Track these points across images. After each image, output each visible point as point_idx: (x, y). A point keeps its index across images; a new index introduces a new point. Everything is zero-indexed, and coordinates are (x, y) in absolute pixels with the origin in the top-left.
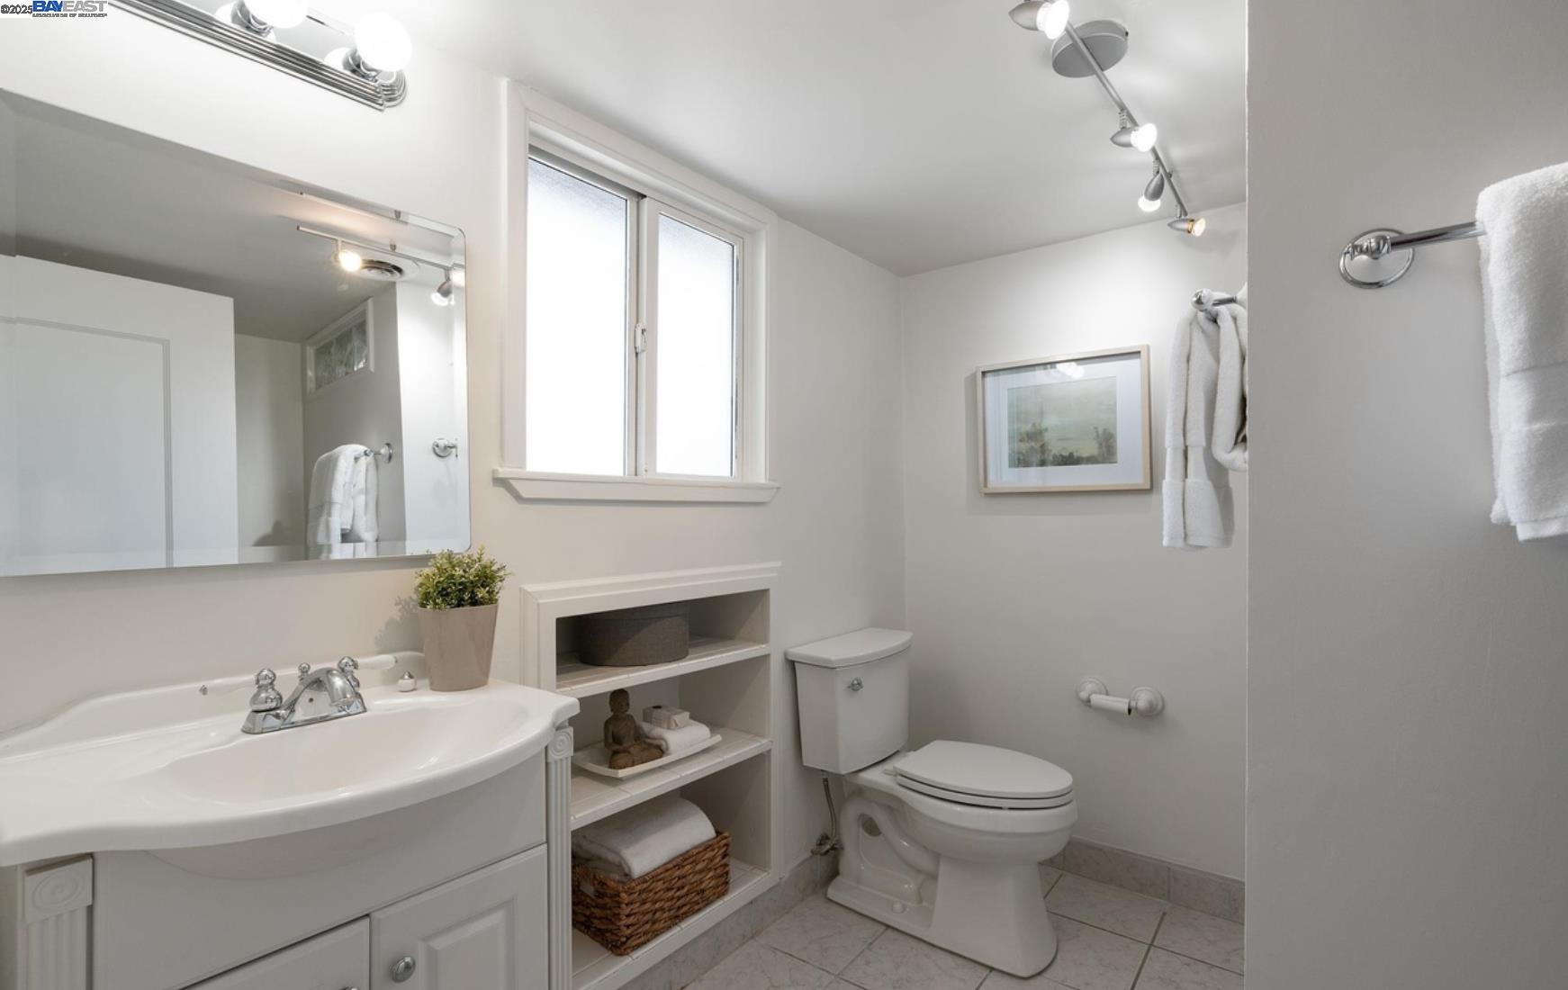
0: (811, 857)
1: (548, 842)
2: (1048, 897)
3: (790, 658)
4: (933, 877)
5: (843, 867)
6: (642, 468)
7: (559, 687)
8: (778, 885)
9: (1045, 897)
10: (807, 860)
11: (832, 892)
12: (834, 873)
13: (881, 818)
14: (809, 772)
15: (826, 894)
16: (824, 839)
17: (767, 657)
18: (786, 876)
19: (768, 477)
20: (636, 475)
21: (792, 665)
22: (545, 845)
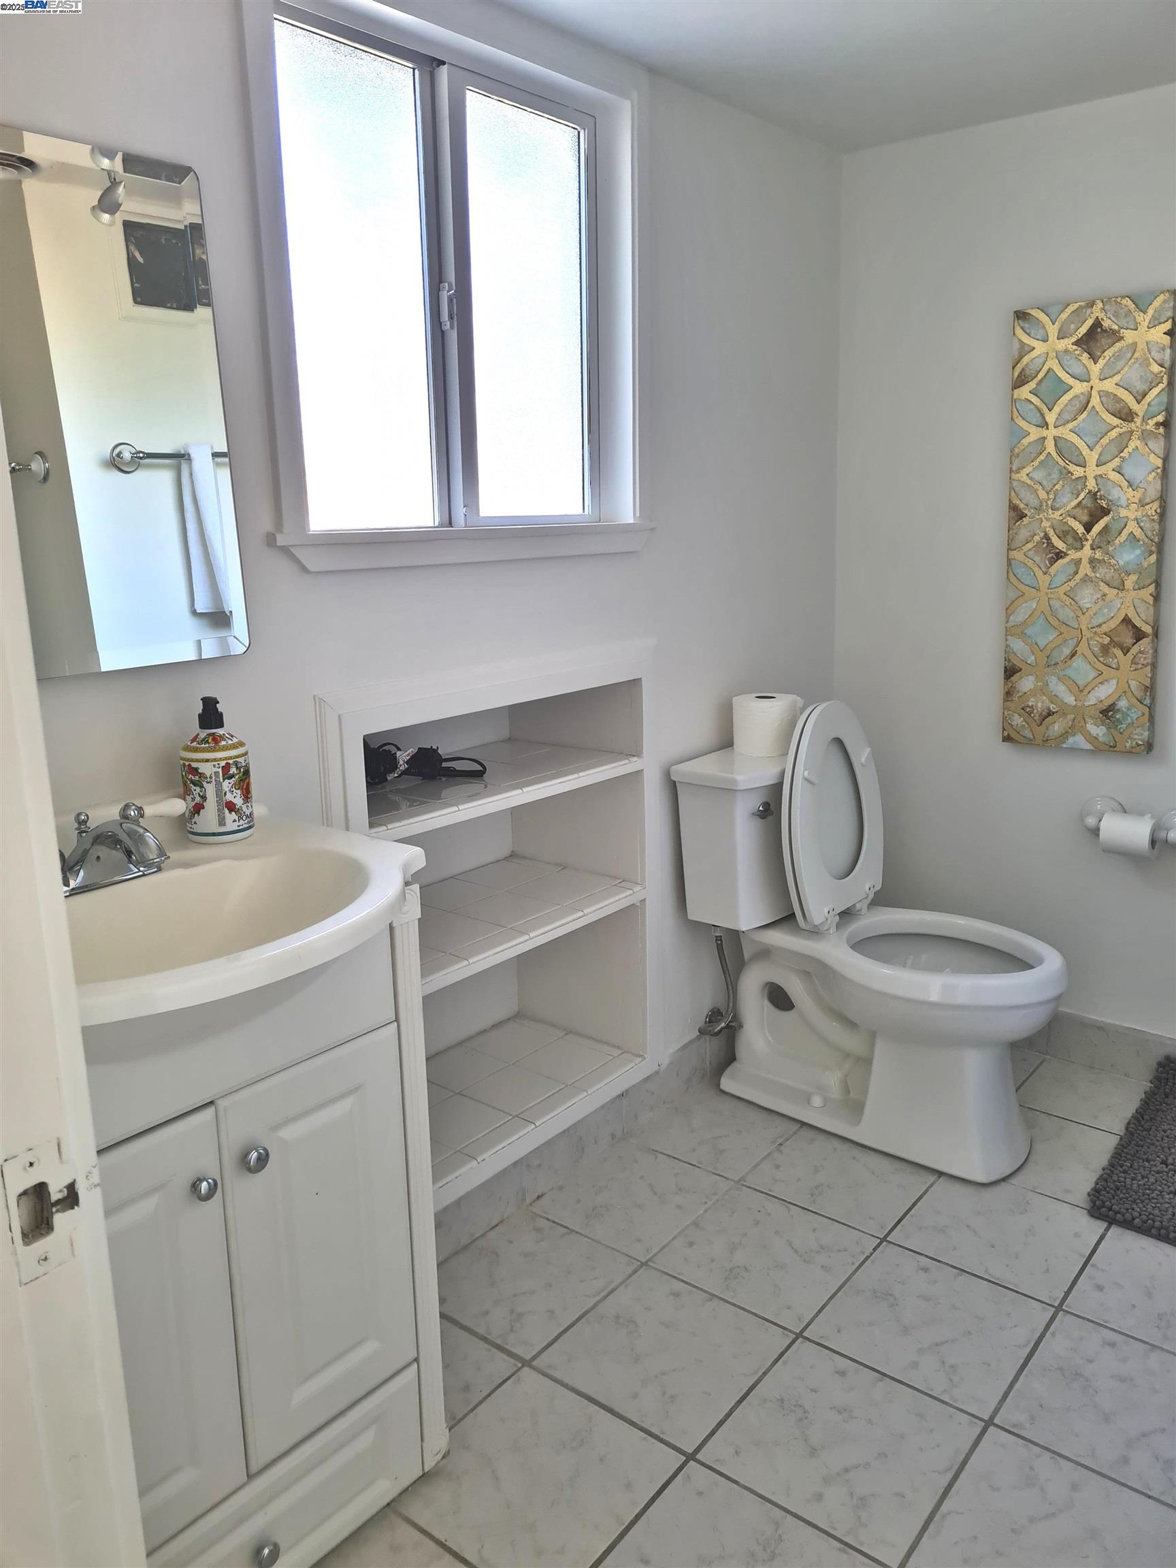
0: (698, 1038)
1: (397, 1020)
2: (1020, 1090)
3: (673, 778)
4: (865, 1062)
5: (741, 1051)
6: (460, 511)
7: (372, 825)
8: (657, 1073)
9: (1017, 1091)
10: (691, 1042)
11: (726, 1083)
12: (729, 1057)
13: (795, 988)
14: (698, 929)
15: (718, 1085)
16: (715, 1015)
17: (638, 774)
18: (666, 1062)
19: (638, 515)
20: (450, 524)
21: (672, 788)
22: (396, 1024)
